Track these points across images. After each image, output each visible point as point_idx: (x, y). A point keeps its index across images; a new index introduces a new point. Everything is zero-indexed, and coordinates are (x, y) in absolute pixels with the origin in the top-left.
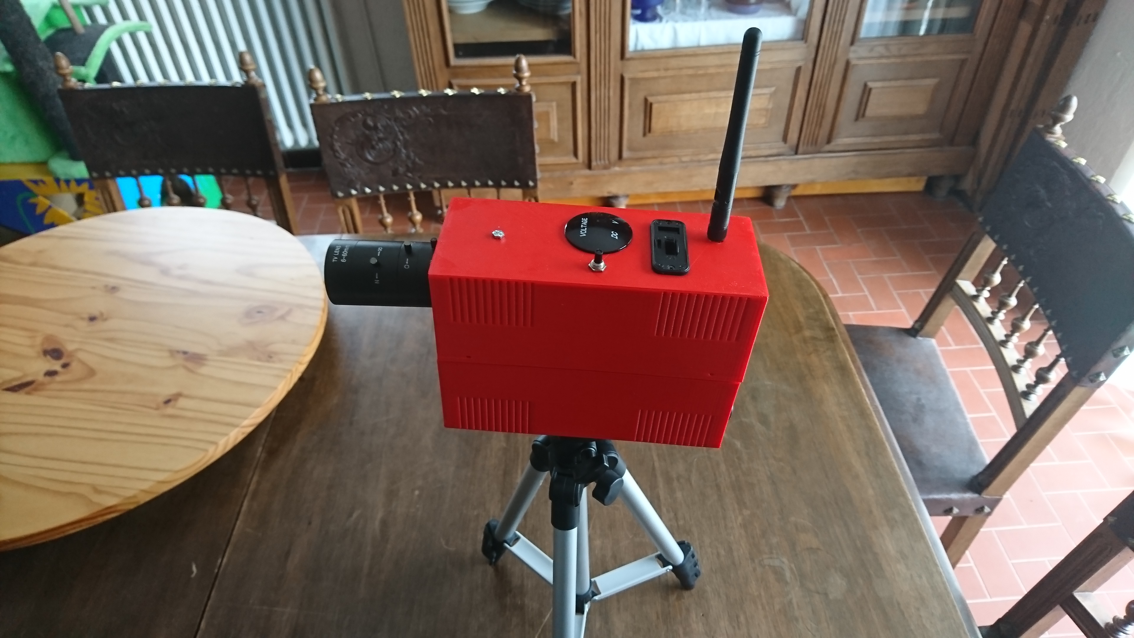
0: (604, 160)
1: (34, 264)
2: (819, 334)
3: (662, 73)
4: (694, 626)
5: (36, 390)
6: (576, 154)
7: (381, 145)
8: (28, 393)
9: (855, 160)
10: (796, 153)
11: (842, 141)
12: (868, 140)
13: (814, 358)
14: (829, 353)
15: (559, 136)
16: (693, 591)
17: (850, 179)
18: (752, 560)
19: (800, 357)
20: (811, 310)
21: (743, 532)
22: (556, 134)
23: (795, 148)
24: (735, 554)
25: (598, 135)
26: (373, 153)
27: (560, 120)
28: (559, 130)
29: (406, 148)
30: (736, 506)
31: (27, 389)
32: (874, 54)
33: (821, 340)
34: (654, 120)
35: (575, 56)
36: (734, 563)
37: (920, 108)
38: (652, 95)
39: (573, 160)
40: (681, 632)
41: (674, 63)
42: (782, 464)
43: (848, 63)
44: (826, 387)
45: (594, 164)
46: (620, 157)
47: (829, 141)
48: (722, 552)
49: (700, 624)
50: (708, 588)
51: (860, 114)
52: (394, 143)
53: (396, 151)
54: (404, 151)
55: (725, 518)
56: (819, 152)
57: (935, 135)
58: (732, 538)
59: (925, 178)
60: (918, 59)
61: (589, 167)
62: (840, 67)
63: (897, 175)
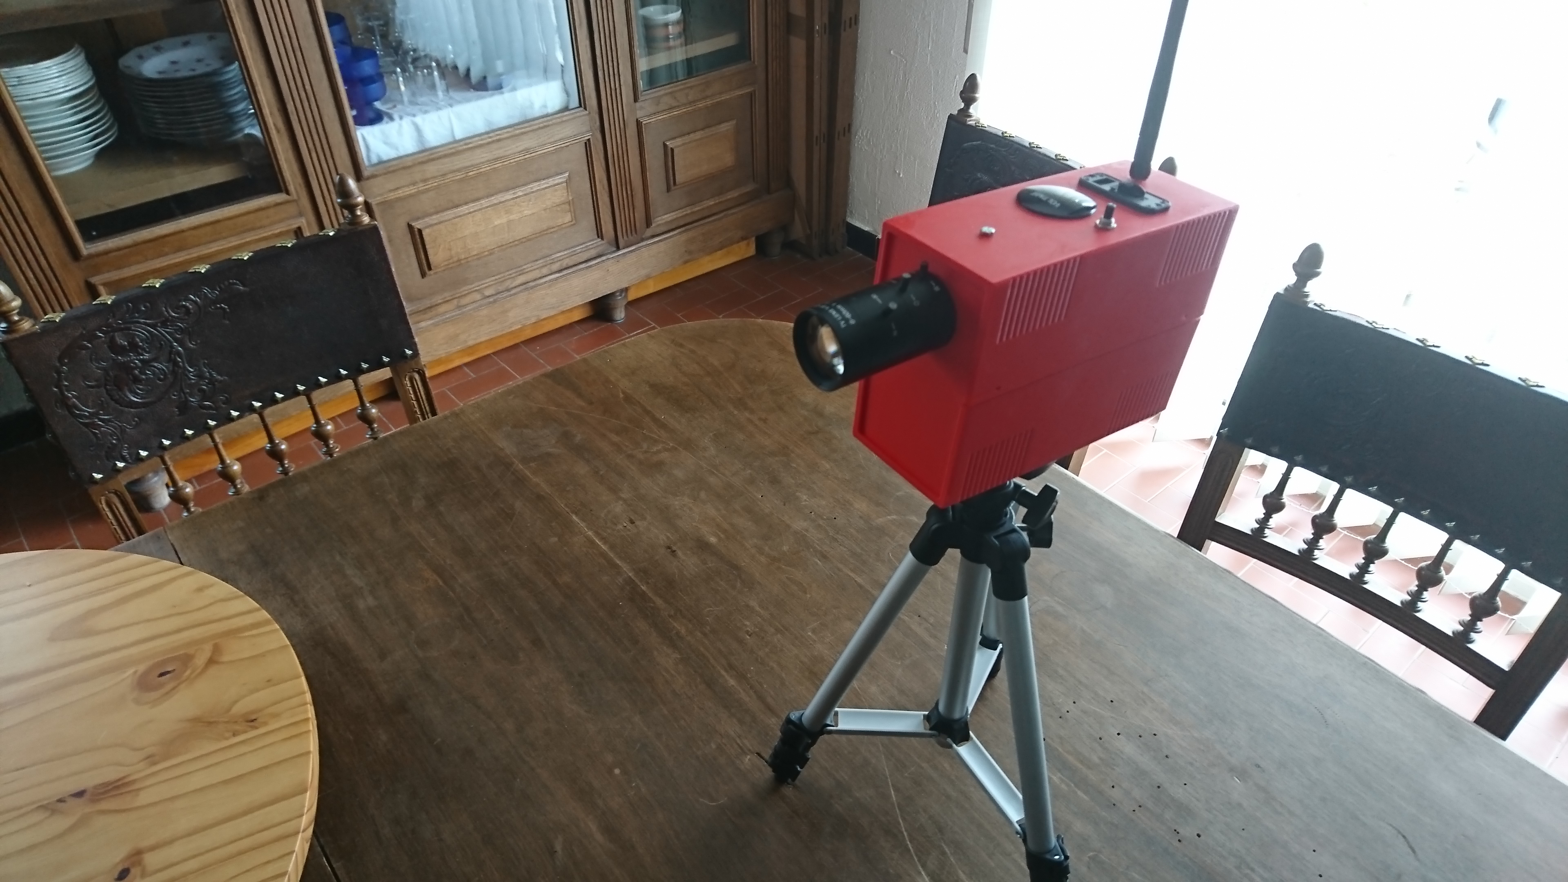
3: (421, 186)
7: (148, 373)
9: (684, 237)
10: (618, 248)
11: (661, 220)
12: (688, 211)
17: (686, 262)
23: (614, 242)
26: (138, 388)
29: (192, 363)
32: (662, 107)
34: (430, 252)
35: (288, 193)
37: (728, 159)
38: (418, 219)
41: (432, 169)
43: (639, 124)
47: (648, 224)
51: (670, 182)
52: (172, 362)
53: (176, 373)
54: (190, 369)
56: (643, 240)
57: (750, 187)
59: (753, 239)
60: (709, 102)
62: (632, 130)
63: (730, 242)
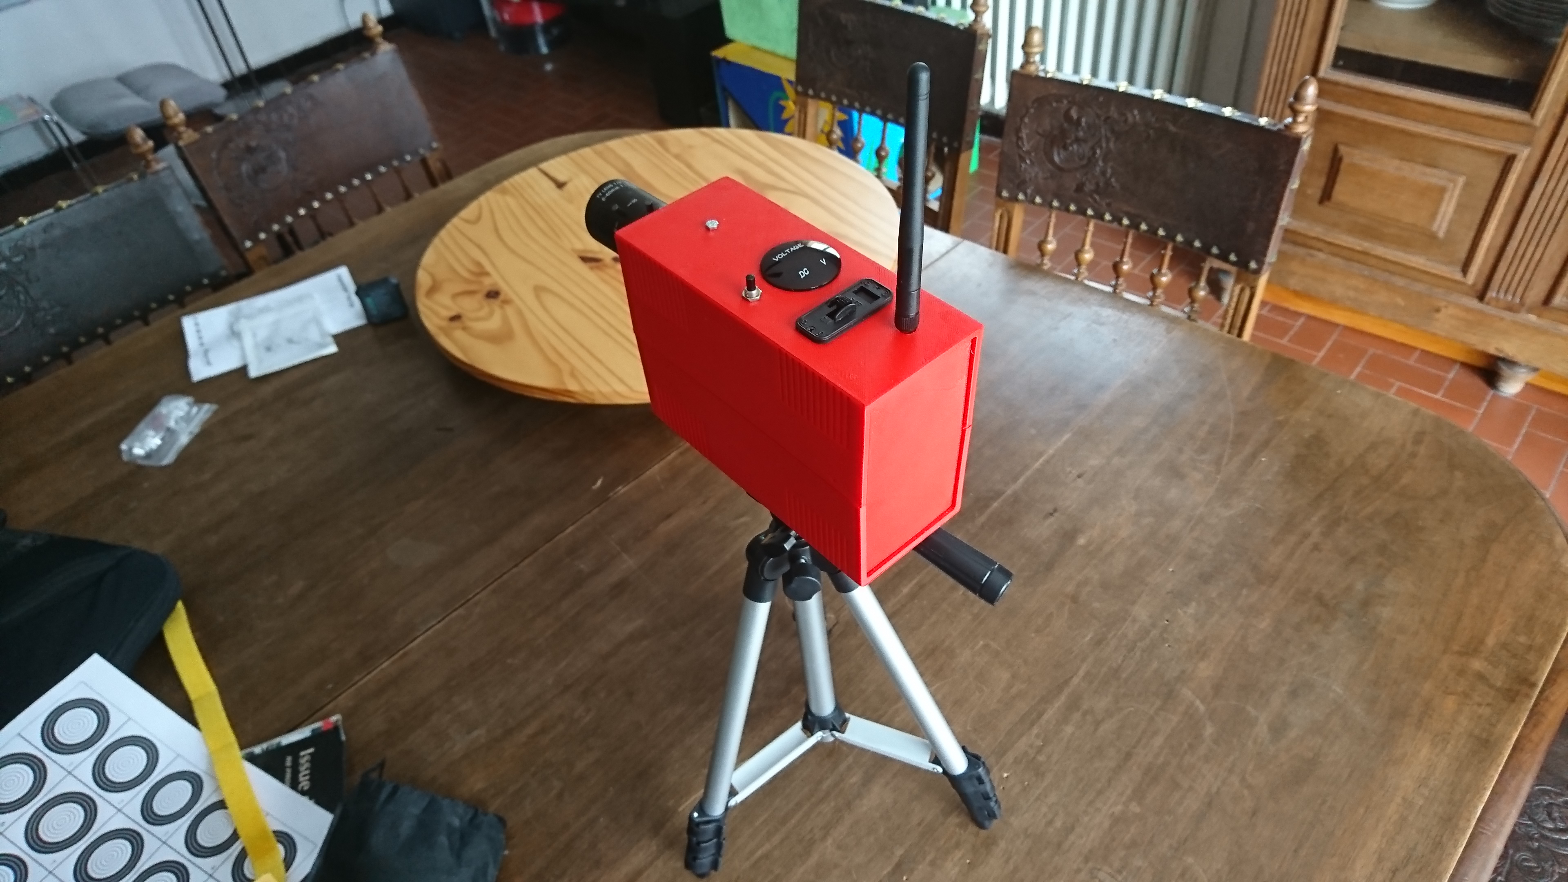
0: (1514, 295)
1: (677, 157)
2: (1499, 677)
4: (949, 865)
5: (598, 268)
6: (1465, 269)
7: (1075, 146)
8: (592, 268)
13: (1450, 703)
14: (1486, 711)
15: (1448, 231)
16: (983, 832)
18: (1087, 860)
19: (1427, 688)
20: (1522, 639)
21: (1107, 824)
22: (1445, 225)
24: (1072, 837)
25: (1520, 253)
26: (1063, 154)
27: (1461, 207)
28: (1452, 222)
29: (1105, 160)
30: (1129, 792)
31: (593, 264)
33: (1491, 686)
35: (1533, 115)
36: (1059, 845)
39: (1458, 276)
40: (929, 858)
42: (1246, 792)
44: (1425, 751)
45: (1491, 294)
46: (1547, 300)
48: (1058, 824)
49: (957, 869)
50: (1002, 844)
52: (1093, 150)
53: (1091, 161)
54: (1101, 163)
55: (1100, 793)
58: (1086, 819)
61: (1481, 297)
